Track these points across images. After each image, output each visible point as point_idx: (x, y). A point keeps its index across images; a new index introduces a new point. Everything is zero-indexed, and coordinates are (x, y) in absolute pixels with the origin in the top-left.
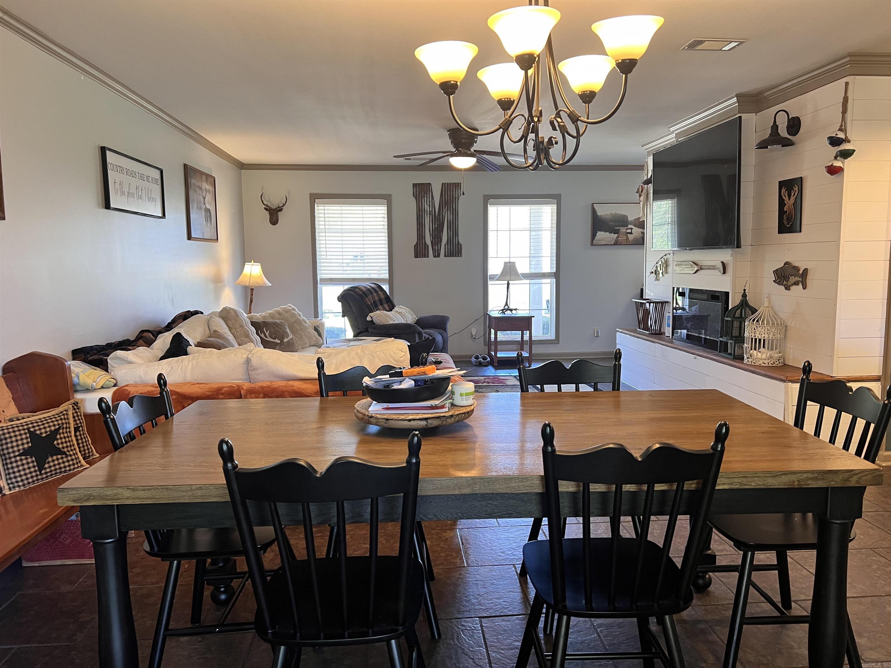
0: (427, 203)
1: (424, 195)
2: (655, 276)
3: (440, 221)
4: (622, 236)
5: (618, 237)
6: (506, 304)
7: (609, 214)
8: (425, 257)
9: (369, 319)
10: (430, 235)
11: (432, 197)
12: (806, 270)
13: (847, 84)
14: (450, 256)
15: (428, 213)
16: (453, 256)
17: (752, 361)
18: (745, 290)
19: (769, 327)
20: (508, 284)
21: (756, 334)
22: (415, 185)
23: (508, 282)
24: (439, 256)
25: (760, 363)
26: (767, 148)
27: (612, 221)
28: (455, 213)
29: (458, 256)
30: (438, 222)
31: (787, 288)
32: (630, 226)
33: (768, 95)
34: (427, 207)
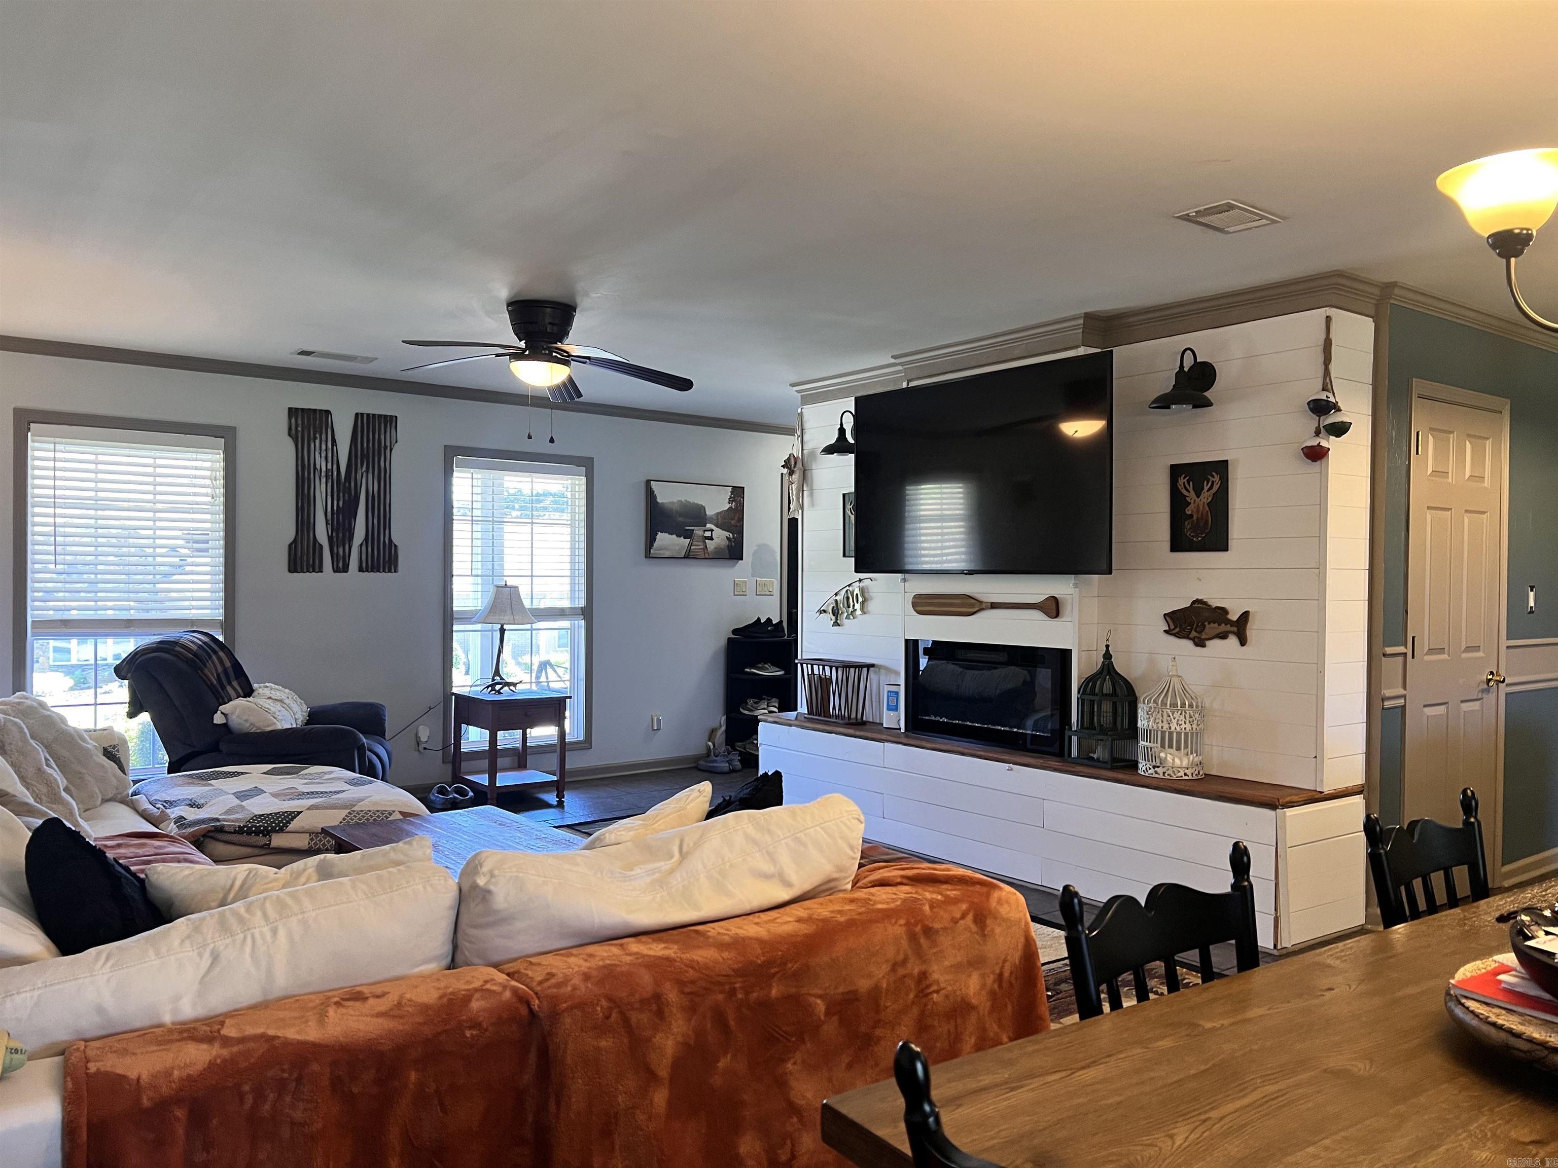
0: (320, 454)
1: (315, 435)
2: (833, 618)
3: (350, 494)
4: (696, 543)
5: (691, 544)
6: (497, 673)
7: (676, 501)
8: (314, 571)
9: (218, 719)
10: (327, 524)
11: (334, 441)
12: (1245, 616)
13: (1328, 319)
14: (372, 571)
15: (323, 474)
16: (379, 571)
17: (1164, 773)
18: (1107, 646)
19: (1191, 712)
20: (502, 631)
21: (1171, 725)
22: (292, 412)
23: (502, 626)
24: (345, 569)
25: (1179, 774)
26: (1169, 408)
27: (681, 514)
28: (384, 478)
29: (390, 571)
30: (346, 495)
31: (1200, 643)
32: (709, 526)
33: (1133, 322)
34: (321, 464)
